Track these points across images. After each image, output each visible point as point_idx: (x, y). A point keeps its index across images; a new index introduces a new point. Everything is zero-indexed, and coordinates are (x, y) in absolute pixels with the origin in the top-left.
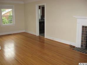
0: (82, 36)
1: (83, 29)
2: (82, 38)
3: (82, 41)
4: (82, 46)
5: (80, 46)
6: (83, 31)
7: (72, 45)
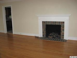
0: (43, 29)
1: (43, 24)
2: (43, 30)
3: (43, 32)
4: (43, 36)
5: (42, 36)
6: (43, 25)
7: (36, 36)
